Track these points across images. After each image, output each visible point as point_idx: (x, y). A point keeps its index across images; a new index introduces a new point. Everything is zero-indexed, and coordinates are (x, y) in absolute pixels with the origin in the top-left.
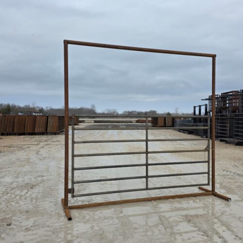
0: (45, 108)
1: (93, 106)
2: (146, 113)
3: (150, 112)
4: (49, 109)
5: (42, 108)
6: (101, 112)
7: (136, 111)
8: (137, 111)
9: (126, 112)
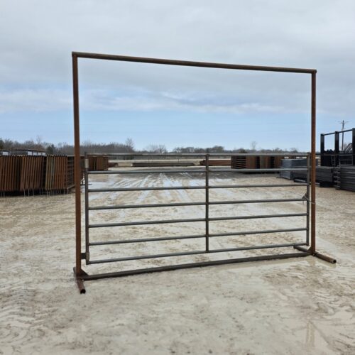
0: (56, 145)
1: (130, 141)
2: (208, 150)
3: (214, 149)
4: (62, 146)
5: (53, 146)
6: (141, 150)
7: (192, 148)
8: (195, 147)
9: (178, 149)
